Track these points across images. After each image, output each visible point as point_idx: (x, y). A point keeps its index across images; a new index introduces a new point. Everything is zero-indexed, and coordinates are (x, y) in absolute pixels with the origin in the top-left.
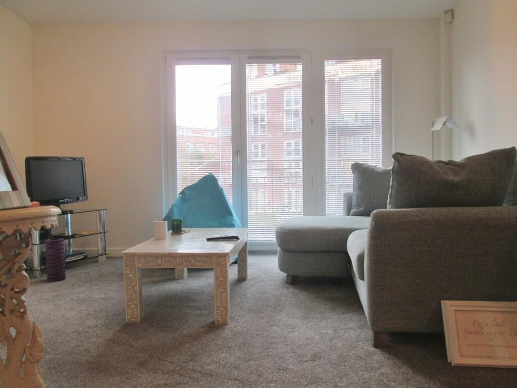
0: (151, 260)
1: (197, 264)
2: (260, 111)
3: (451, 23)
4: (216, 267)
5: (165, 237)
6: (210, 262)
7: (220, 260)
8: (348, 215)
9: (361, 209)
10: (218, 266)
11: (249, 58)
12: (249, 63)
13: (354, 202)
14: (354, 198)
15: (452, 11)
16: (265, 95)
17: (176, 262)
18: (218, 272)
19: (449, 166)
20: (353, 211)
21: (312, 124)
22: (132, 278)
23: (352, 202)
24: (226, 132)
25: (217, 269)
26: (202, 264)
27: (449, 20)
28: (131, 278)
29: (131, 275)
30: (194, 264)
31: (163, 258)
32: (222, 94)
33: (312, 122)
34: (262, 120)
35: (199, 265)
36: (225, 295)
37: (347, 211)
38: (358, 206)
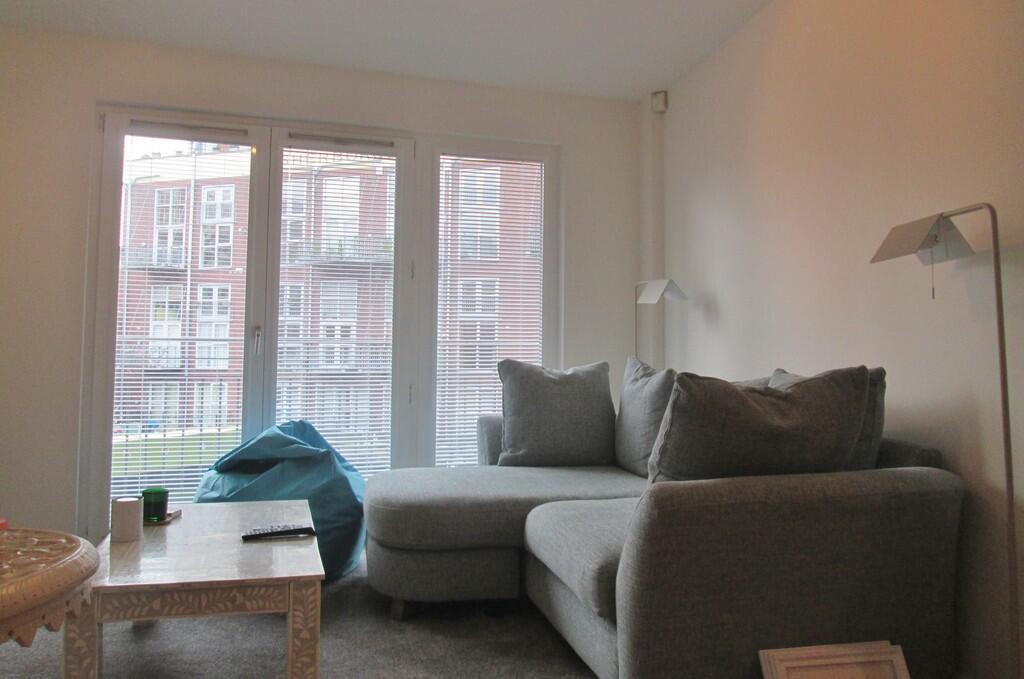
0: (135, 601)
1: (248, 604)
2: (219, 220)
3: (662, 113)
4: (295, 610)
5: (138, 536)
6: (280, 598)
7: (304, 592)
8: (493, 461)
9: (521, 452)
10: (300, 608)
11: (291, 136)
12: (290, 147)
13: (506, 438)
14: (506, 428)
15: (666, 93)
16: (232, 189)
17: (200, 603)
18: (298, 620)
19: (768, 398)
20: (503, 455)
21: (412, 277)
22: (83, 651)
23: (500, 438)
24: (141, 260)
25: (297, 613)
26: (261, 603)
27: (661, 107)
28: (79, 648)
29: (80, 643)
30: (243, 604)
31: (167, 595)
32: (137, 179)
33: (413, 273)
34: (224, 238)
35: (255, 606)
36: (312, 670)
37: (490, 455)
38: (514, 446)
